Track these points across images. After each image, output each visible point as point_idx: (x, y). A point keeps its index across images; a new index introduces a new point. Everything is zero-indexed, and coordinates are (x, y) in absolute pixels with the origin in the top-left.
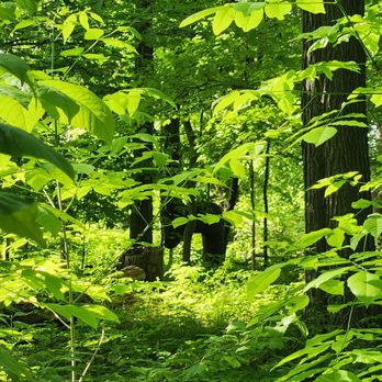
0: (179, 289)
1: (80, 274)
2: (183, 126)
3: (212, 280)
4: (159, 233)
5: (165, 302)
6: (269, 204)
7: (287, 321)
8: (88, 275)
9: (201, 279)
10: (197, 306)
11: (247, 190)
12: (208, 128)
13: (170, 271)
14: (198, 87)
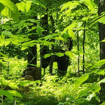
0: (47, 85)
1: (7, 78)
2: (49, 18)
3: (61, 81)
4: (40, 62)
5: (42, 90)
6: (85, 50)
7: (91, 96)
8: (10, 79)
9: (57, 81)
10: (55, 92)
11: (76, 44)
12: (60, 18)
13: (44, 78)
14: (55, 1)
